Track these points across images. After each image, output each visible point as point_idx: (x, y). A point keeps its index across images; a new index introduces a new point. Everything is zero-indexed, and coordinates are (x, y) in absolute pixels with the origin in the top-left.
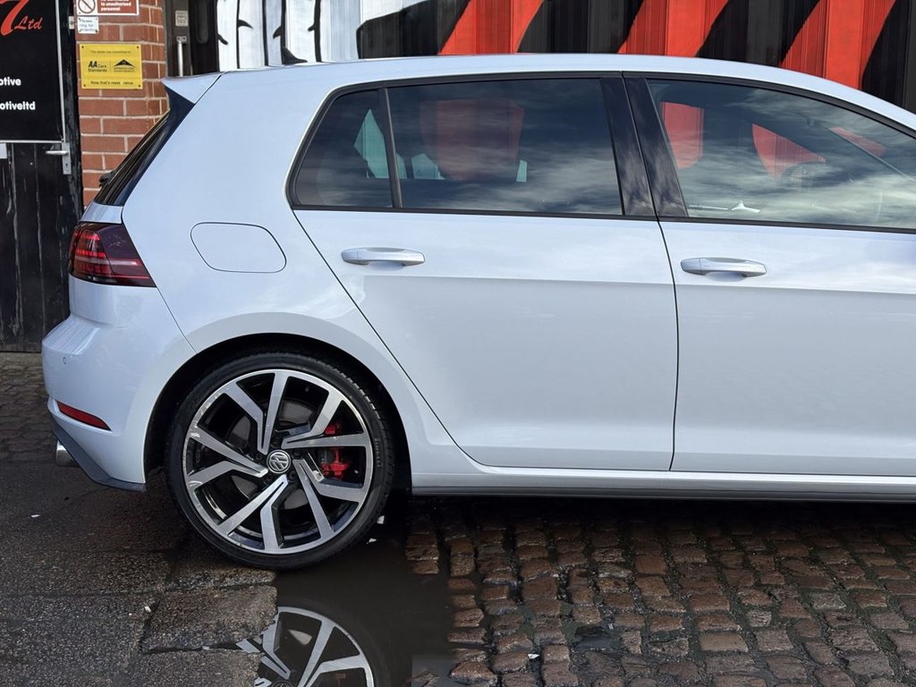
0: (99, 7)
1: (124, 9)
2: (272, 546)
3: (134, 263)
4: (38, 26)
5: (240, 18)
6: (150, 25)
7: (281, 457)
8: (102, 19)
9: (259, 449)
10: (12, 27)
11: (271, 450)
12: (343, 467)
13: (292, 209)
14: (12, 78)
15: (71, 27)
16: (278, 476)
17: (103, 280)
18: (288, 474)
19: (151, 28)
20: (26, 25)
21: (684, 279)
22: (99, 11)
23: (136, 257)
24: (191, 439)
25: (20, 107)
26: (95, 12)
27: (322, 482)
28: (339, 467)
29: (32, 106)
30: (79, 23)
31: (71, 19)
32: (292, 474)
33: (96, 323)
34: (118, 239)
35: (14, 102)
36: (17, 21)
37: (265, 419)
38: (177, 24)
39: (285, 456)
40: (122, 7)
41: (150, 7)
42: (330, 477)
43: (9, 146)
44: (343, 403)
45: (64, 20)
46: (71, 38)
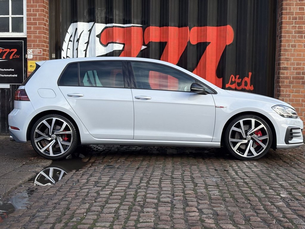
0: (33, 52)
1: (39, 53)
2: (52, 154)
3: (26, 97)
4: (18, 57)
5: (67, 56)
6: (45, 57)
7: (54, 136)
8: (33, 55)
9: (50, 134)
10: (13, 57)
11: (52, 134)
12: (67, 139)
13: (58, 86)
14: (12, 69)
15: (26, 57)
16: (53, 140)
17: (20, 100)
18: (55, 139)
19: (45, 58)
20: (16, 57)
21: (135, 100)
22: (33, 53)
23: (26, 95)
24: (36, 132)
25: (13, 76)
26: (32, 54)
27: (62, 141)
28: (66, 139)
29: (16, 76)
30: (28, 56)
31: (26, 55)
32: (56, 139)
33: (18, 109)
34: (24, 92)
35: (12, 75)
36: (13, 56)
37: (51, 128)
38: (52, 57)
39: (55, 136)
40: (38, 52)
41: (45, 53)
42: (64, 140)
43: (10, 85)
44: (67, 125)
45: (25, 55)
46: (26, 60)
